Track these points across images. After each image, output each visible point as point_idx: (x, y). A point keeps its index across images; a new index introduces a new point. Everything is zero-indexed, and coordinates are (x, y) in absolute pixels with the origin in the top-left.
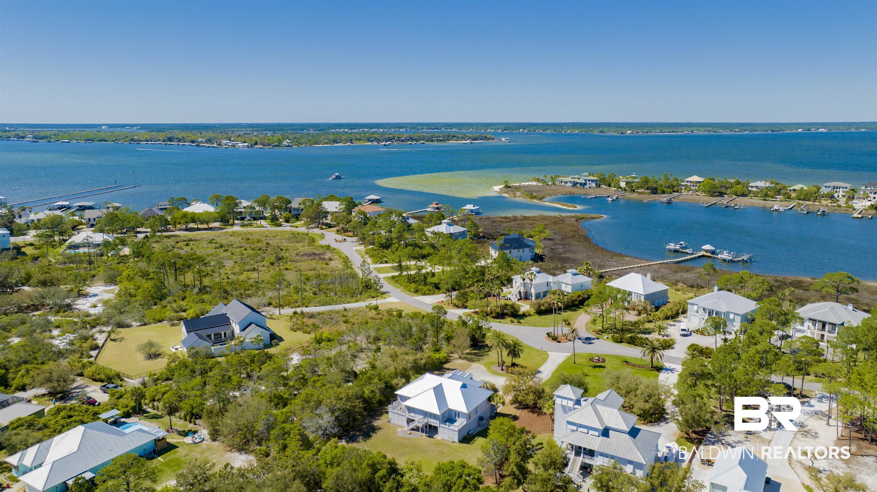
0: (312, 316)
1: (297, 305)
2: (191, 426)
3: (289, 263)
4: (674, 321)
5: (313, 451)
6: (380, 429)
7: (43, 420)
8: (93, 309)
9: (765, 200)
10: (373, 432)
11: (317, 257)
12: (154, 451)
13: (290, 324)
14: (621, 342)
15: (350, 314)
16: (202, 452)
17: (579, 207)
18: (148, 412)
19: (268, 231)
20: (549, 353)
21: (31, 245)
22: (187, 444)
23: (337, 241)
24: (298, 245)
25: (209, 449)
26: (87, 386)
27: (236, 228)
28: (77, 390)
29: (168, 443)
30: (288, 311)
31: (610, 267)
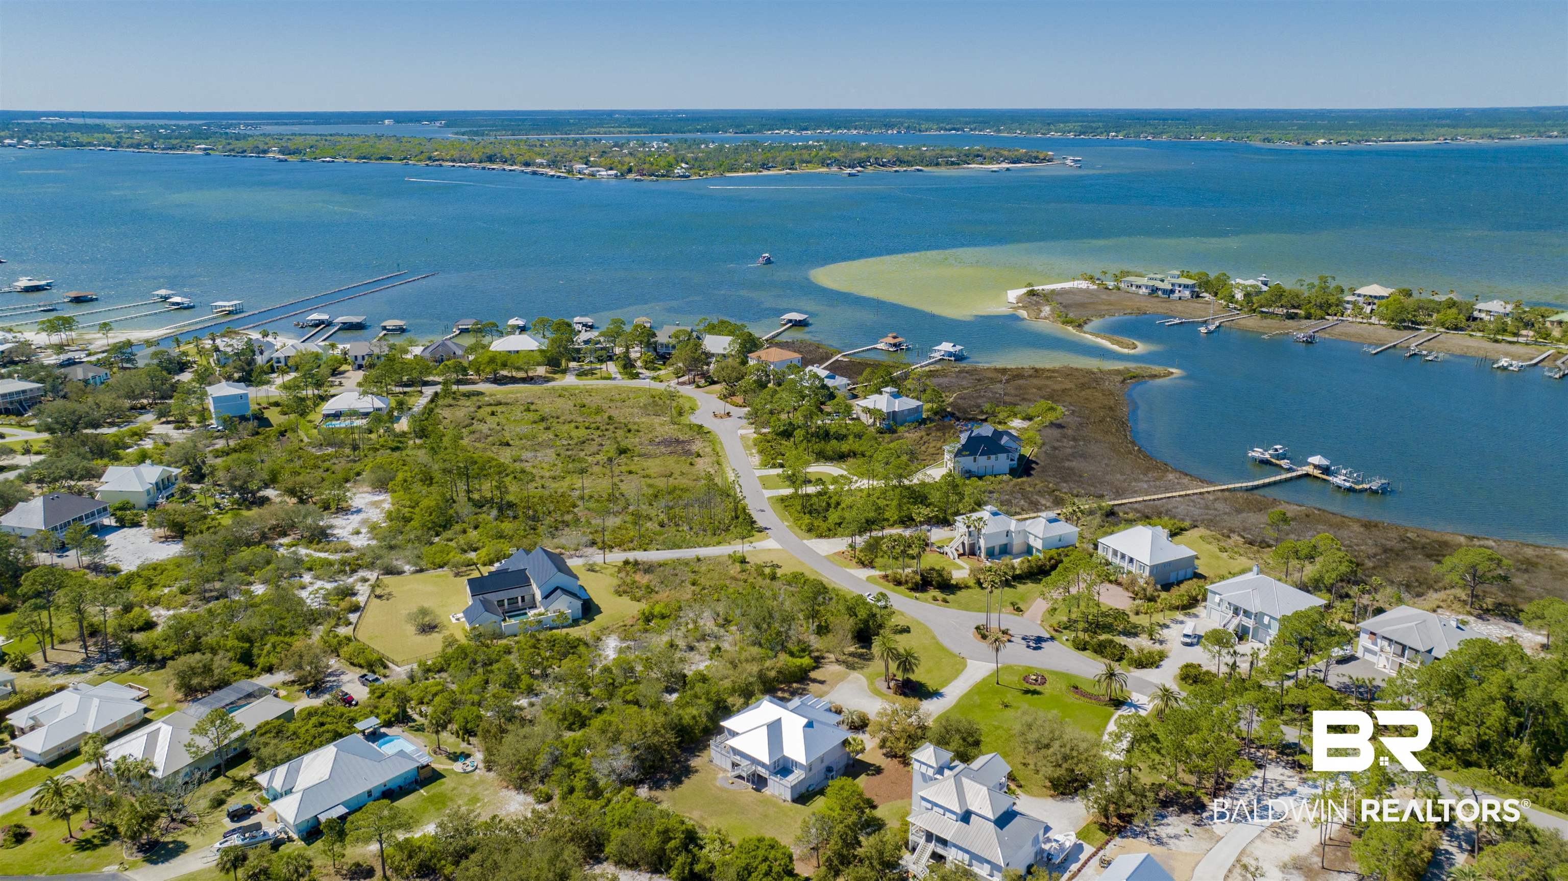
0: (649, 569)
1: (631, 545)
2: (463, 746)
3: (636, 459)
4: (1186, 614)
5: (602, 802)
6: (697, 771)
7: (292, 726)
8: (355, 537)
9: (1496, 341)
10: (686, 776)
11: (679, 448)
12: (416, 781)
13: (616, 582)
14: (1084, 649)
15: (704, 569)
16: (473, 786)
17: (1141, 348)
18: (414, 721)
19: (617, 387)
20: (969, 661)
21: (277, 404)
22: (457, 774)
23: (715, 416)
24: (657, 420)
25: (482, 781)
26: (343, 673)
27: (569, 380)
28: (332, 679)
29: (433, 770)
30: (617, 557)
31: (1135, 493)
